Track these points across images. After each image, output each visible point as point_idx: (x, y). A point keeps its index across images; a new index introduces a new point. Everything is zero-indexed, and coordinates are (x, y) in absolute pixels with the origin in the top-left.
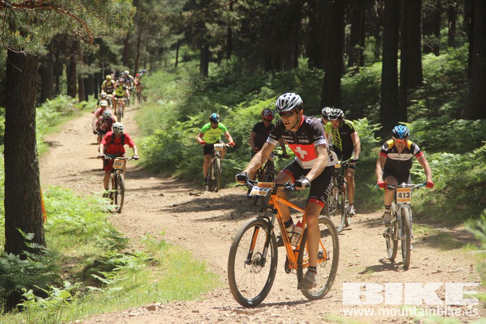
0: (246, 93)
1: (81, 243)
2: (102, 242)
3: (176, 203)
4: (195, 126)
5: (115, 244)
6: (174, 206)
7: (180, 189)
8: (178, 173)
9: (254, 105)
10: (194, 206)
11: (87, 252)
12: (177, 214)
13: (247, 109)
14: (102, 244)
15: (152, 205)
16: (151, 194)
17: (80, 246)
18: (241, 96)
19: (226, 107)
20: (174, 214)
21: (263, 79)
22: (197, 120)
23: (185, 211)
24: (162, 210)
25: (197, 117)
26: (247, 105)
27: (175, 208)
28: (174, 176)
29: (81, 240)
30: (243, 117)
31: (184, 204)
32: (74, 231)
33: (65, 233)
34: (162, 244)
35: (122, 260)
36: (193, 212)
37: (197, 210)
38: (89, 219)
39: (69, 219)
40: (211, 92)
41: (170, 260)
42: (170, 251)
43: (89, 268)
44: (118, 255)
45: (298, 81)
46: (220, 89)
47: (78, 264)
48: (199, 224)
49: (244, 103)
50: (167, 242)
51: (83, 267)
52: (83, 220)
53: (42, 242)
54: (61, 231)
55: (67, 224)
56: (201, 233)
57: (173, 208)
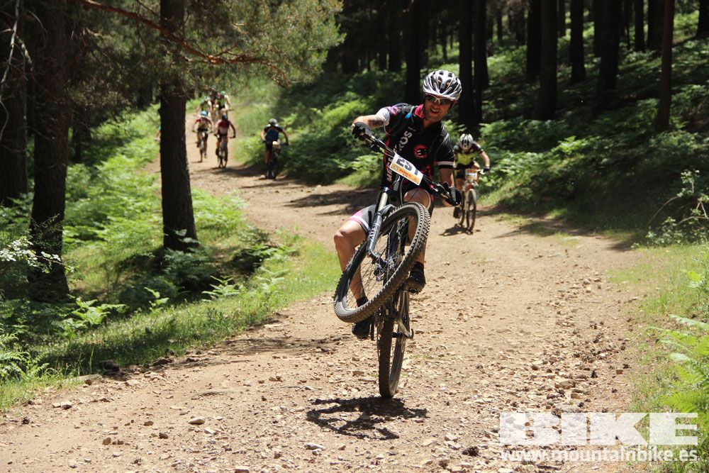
0: (330, 95)
1: (223, 237)
3: (293, 200)
5: (258, 239)
6: (292, 202)
7: (290, 185)
8: (286, 171)
9: (339, 106)
10: (309, 202)
11: (231, 245)
12: (297, 209)
13: (334, 110)
14: (247, 238)
15: (272, 201)
16: (267, 191)
17: (223, 239)
18: (326, 99)
19: (315, 109)
20: (294, 209)
21: (344, 82)
22: (289, 121)
23: (303, 206)
24: (282, 206)
25: (290, 118)
26: (333, 107)
27: (294, 203)
28: (281, 173)
29: (222, 234)
31: (301, 200)
32: (213, 226)
33: (206, 228)
34: (296, 238)
35: (268, 252)
36: (311, 208)
37: (315, 205)
38: (230, 216)
39: (209, 216)
40: (298, 95)
41: (306, 251)
42: (305, 243)
43: (236, 258)
44: (264, 247)
45: (379, 85)
46: (306, 91)
47: (226, 256)
48: (320, 218)
49: (331, 105)
50: (300, 236)
51: (231, 258)
52: (224, 218)
53: (194, 237)
54: (204, 226)
55: (208, 220)
56: (325, 227)
57: (291, 204)
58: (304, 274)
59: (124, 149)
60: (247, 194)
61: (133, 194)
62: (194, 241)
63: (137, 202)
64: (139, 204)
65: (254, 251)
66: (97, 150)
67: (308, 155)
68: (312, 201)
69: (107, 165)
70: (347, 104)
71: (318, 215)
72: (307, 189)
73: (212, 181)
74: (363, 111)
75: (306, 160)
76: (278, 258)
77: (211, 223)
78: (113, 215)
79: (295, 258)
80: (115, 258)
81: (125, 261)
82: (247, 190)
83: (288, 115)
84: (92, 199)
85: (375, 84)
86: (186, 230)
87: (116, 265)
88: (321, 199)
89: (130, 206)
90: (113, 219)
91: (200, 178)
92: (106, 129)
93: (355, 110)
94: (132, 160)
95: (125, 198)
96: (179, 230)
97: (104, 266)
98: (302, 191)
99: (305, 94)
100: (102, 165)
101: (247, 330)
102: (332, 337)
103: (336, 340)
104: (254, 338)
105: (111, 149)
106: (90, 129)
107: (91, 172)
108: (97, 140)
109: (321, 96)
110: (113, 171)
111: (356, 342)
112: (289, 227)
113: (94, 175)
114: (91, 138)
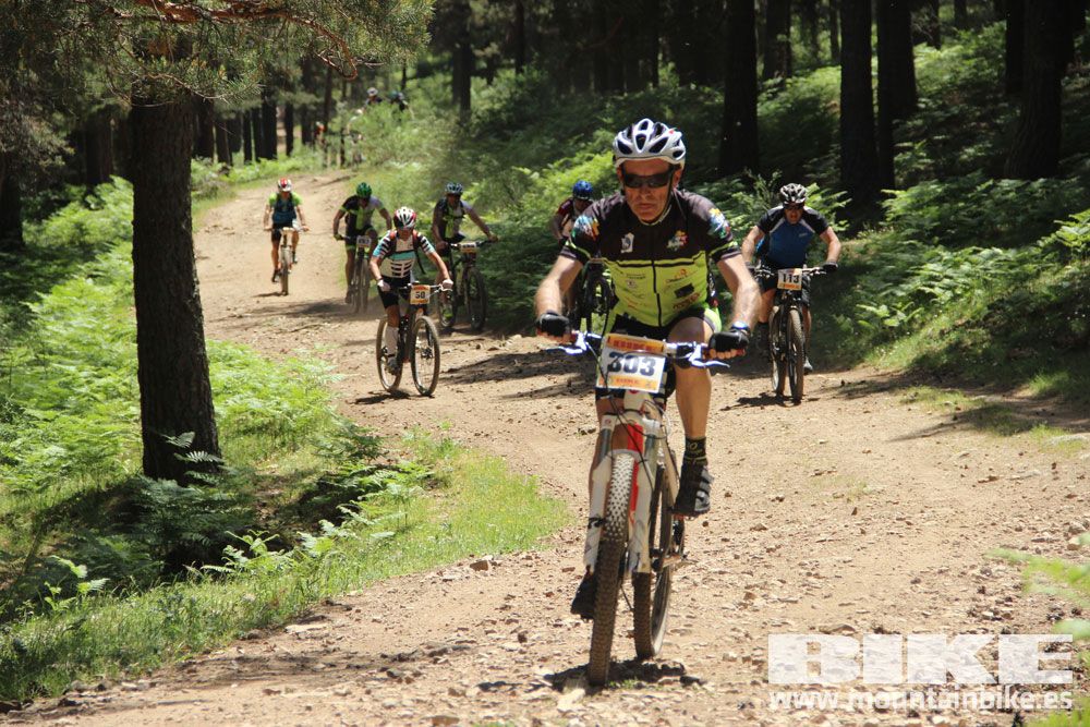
0: (562, 141)
1: (285, 449)
2: (329, 447)
3: (454, 367)
5: (357, 450)
7: (456, 338)
9: (581, 164)
10: (489, 370)
11: (300, 466)
12: (461, 386)
13: (568, 172)
14: (331, 450)
17: (283, 455)
18: (553, 146)
19: (527, 171)
20: (454, 387)
21: (596, 111)
23: (474, 381)
25: (469, 193)
26: (568, 166)
27: (455, 375)
29: (283, 444)
30: (562, 189)
31: (472, 366)
32: (266, 427)
33: (248, 431)
34: (445, 446)
35: (375, 479)
36: (492, 383)
37: (499, 377)
38: (299, 402)
39: (256, 404)
40: (492, 140)
41: (464, 476)
42: (464, 459)
43: (307, 496)
44: (366, 468)
45: (668, 112)
46: (509, 133)
47: (286, 491)
48: (509, 404)
49: (562, 161)
50: (455, 442)
51: (295, 496)
52: (286, 406)
53: (213, 449)
54: (242, 428)
55: (253, 413)
56: (515, 423)
57: (449, 376)
58: (451, 526)
59: (94, 265)
60: (355, 356)
61: (91, 360)
62: (211, 458)
63: (98, 377)
64: (102, 382)
65: (345, 477)
66: (30, 269)
67: (497, 269)
68: (498, 369)
69: (50, 300)
70: (598, 156)
71: (504, 397)
72: (489, 343)
73: (281, 331)
75: (493, 279)
76: (395, 492)
77: (259, 420)
78: (37, 407)
79: (438, 493)
80: (36, 501)
81: (57, 508)
82: (356, 348)
86: (192, 433)
87: (36, 518)
88: (518, 363)
89: (81, 386)
90: (38, 413)
91: (256, 325)
92: (61, 224)
94: (110, 289)
95: (72, 369)
96: (178, 434)
98: (478, 347)
99: (506, 139)
100: (40, 300)
101: (244, 639)
102: (429, 648)
103: (435, 655)
104: (250, 655)
105: (65, 265)
106: (25, 224)
107: (13, 317)
108: (37, 248)
109: (543, 144)
110: (60, 313)
111: (481, 657)
112: (435, 425)
113: (21, 323)
114: (23, 244)
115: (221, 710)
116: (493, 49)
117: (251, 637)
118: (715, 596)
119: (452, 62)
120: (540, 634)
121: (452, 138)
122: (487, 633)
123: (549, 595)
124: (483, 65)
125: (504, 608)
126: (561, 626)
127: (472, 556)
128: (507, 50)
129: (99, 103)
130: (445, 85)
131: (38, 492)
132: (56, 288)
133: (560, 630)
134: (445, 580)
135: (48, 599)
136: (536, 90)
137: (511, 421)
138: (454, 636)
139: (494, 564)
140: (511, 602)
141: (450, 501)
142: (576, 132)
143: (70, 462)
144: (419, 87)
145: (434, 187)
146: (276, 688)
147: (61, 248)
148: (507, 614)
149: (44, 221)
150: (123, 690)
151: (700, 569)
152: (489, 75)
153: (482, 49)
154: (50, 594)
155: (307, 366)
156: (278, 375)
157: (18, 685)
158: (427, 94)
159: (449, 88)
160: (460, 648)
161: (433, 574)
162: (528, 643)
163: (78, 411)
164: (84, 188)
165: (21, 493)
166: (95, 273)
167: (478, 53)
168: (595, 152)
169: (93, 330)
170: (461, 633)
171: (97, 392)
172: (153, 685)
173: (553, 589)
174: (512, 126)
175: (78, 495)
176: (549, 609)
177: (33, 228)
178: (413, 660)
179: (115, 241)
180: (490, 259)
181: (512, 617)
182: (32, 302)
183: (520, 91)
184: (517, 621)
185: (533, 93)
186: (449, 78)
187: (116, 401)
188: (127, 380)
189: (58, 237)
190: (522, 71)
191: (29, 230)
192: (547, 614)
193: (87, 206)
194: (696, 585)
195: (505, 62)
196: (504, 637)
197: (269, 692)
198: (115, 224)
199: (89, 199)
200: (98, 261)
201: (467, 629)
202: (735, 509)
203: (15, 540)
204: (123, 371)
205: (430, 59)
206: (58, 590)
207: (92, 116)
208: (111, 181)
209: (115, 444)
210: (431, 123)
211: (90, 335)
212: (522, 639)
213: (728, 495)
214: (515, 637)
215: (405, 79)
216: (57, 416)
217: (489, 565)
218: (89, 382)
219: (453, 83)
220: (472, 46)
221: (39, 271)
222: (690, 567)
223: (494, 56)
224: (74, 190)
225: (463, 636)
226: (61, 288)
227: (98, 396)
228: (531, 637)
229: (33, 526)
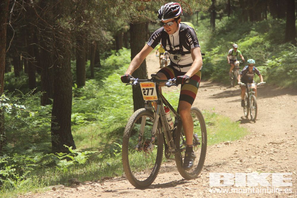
0: (241, 34)
3: (214, 94)
4: (215, 53)
6: (214, 95)
7: (214, 87)
8: (212, 79)
9: (246, 40)
10: (224, 95)
12: (216, 99)
13: (243, 43)
15: (202, 96)
16: (200, 90)
18: (239, 36)
19: (232, 43)
20: (215, 99)
21: (250, 26)
22: (216, 50)
23: (220, 98)
24: (208, 98)
25: (217, 49)
26: (243, 41)
27: (215, 96)
28: (209, 80)
31: (219, 94)
34: (213, 115)
36: (225, 98)
37: (227, 97)
38: (174, 104)
40: (222, 35)
41: (219, 122)
42: (219, 118)
45: (270, 26)
48: (230, 103)
49: (241, 39)
50: (216, 114)
56: (232, 108)
57: (213, 96)
58: (216, 135)
59: (119, 70)
61: (120, 94)
63: (122, 98)
64: (123, 100)
66: (103, 72)
67: (225, 68)
68: (226, 95)
69: (108, 79)
70: (251, 38)
72: (223, 88)
74: (261, 42)
75: (224, 71)
79: (212, 127)
81: (113, 132)
83: (215, 47)
84: (97, 98)
85: (268, 26)
87: (108, 135)
88: (231, 93)
89: (117, 101)
92: (110, 60)
93: (256, 42)
95: (115, 96)
97: (100, 135)
98: (221, 89)
99: (226, 34)
100: (105, 79)
101: (166, 162)
102: (216, 164)
103: (218, 165)
104: (169, 166)
105: (111, 70)
106: (101, 60)
107: (99, 84)
108: (104, 66)
109: (236, 35)
110: (111, 82)
111: (230, 166)
112: (210, 109)
113: (101, 85)
114: (101, 65)
115: (164, 178)
116: (222, 11)
117: (168, 162)
118: (293, 150)
119: (210, 15)
120: (246, 160)
121: (211, 35)
122: (231, 160)
123: (246, 151)
124: (218, 16)
125: (235, 154)
126: (251, 158)
127: (224, 142)
128: (225, 12)
129: (120, 28)
130: (208, 21)
131: (108, 128)
132: (110, 76)
133: (251, 159)
134: (218, 147)
135: (114, 153)
136: (234, 21)
137: (231, 108)
138: (222, 161)
139: (230, 143)
140: (236, 152)
141: (215, 129)
142: (245, 32)
143: (115, 120)
144: (201, 22)
145: (207, 48)
146: (177, 173)
147: (110, 66)
148: (236, 155)
149: (106, 60)
150: (137, 174)
151: (287, 144)
152: (220, 18)
153: (219, 11)
154: (114, 152)
155: (176, 95)
156: (168, 97)
157: (110, 174)
158: (203, 24)
159: (209, 23)
160: (224, 164)
161: (214, 146)
162: (243, 162)
163: (117, 107)
164: (115, 51)
165: (103, 128)
166: (119, 72)
167: (218, 12)
168: (250, 37)
169: (120, 87)
170: (224, 160)
171: (121, 102)
172: (145, 173)
173: (248, 149)
174: (227, 31)
175: (118, 129)
176: (247, 154)
177: (103, 61)
178: (212, 167)
179: (124, 64)
180: (223, 66)
181: (237, 156)
182: (104, 80)
183: (229, 22)
184: (239, 157)
185: (233, 22)
186: (209, 20)
187: (127, 105)
188: (129, 99)
189: (109, 63)
190: (230, 16)
191: (102, 62)
192: (247, 155)
193: (116, 55)
194: (287, 148)
195: (225, 15)
196: (236, 161)
197: (175, 174)
198: (124, 59)
199: (117, 54)
200: (120, 69)
201: (225, 159)
202: (294, 129)
203: (103, 140)
204: (128, 97)
205: (204, 15)
206: (117, 151)
207: (118, 32)
208: (122, 49)
209: (127, 115)
210: (206, 31)
211: (119, 88)
212: (241, 161)
213: (292, 126)
214: (239, 161)
215: (198, 20)
216: (112, 109)
217: (229, 143)
218: (119, 100)
219: (211, 21)
220: (216, 11)
221: (105, 72)
222: (284, 143)
223: (222, 13)
224: (113, 51)
225: (225, 161)
226: (111, 76)
227: (122, 103)
228: (244, 161)
229: (107, 137)
